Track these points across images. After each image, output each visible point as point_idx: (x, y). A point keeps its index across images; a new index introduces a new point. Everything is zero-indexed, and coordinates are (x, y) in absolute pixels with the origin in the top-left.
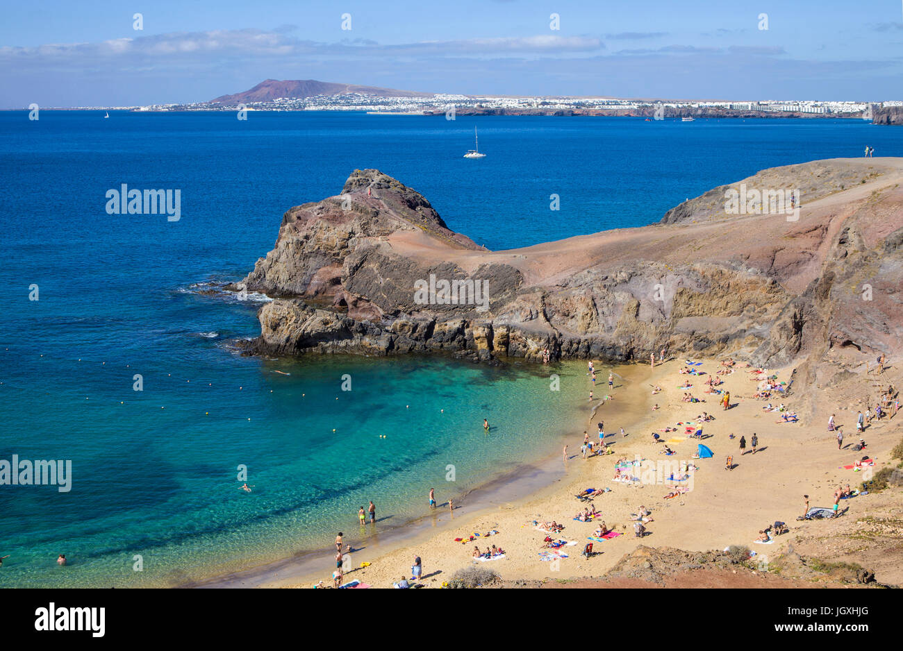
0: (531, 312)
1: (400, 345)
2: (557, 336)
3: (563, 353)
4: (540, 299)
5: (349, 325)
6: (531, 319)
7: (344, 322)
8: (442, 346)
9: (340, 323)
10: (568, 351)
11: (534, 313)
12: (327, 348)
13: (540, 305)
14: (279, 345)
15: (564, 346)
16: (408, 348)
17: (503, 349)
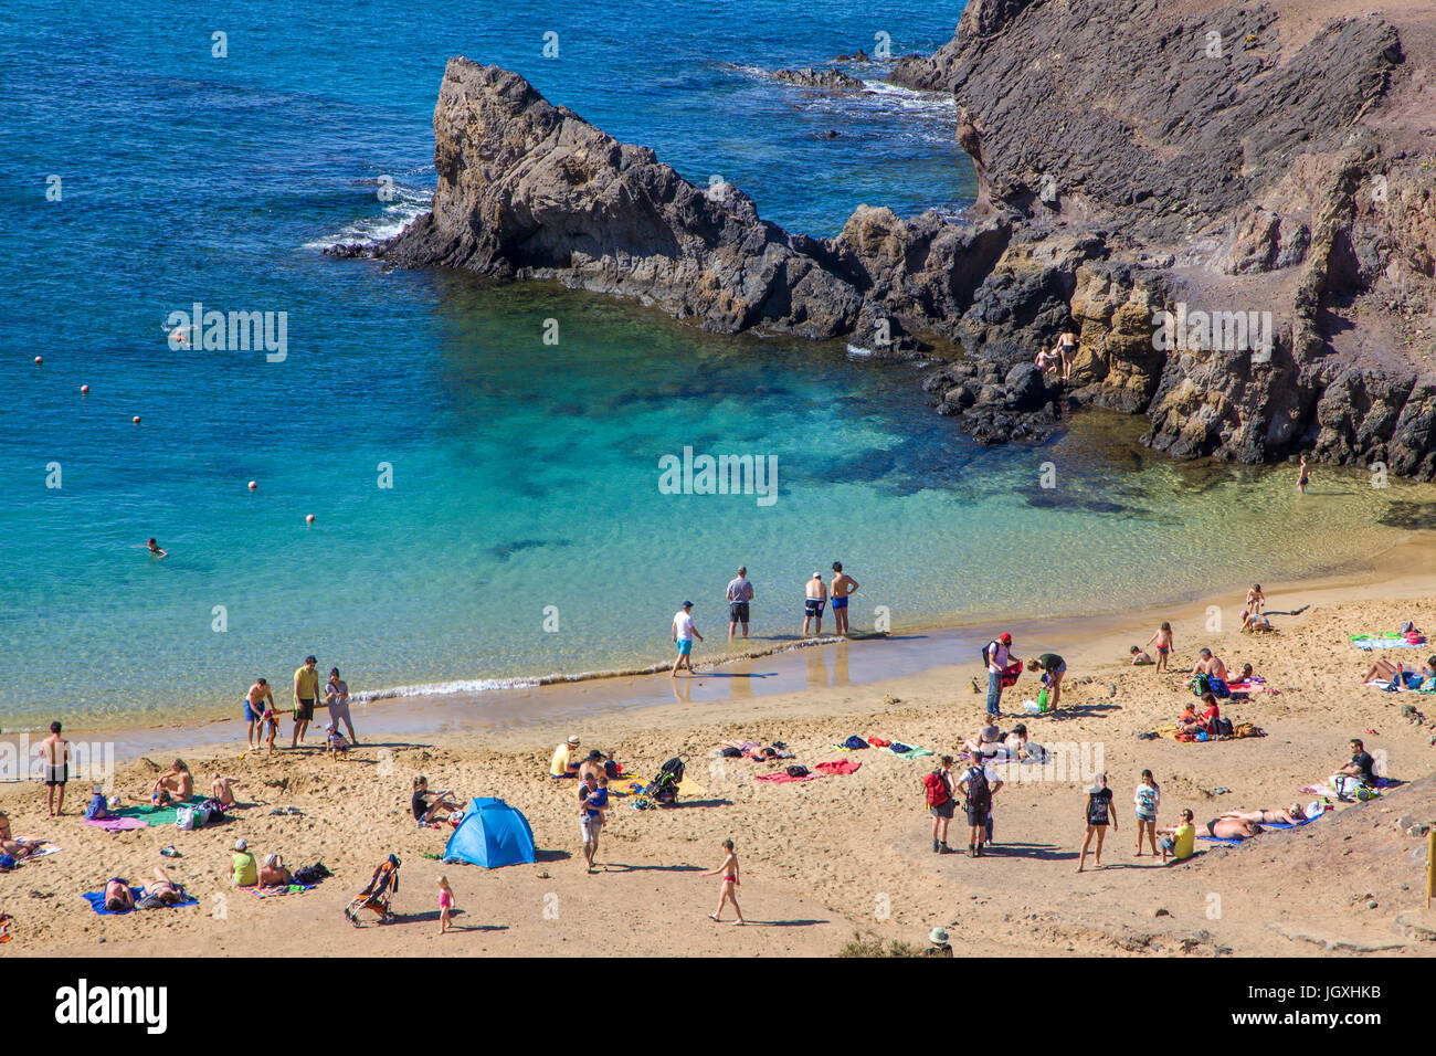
0: (1273, 233)
1: (810, 303)
2: (1297, 352)
3: (1326, 436)
4: (1334, 180)
5: (654, 192)
6: (1268, 264)
7: (634, 179)
8: (983, 339)
9: (618, 182)
10: (1345, 427)
11: (1288, 238)
12: (592, 276)
13: (1327, 209)
14: (457, 242)
15: (1333, 399)
16: (832, 320)
17: (1132, 382)
